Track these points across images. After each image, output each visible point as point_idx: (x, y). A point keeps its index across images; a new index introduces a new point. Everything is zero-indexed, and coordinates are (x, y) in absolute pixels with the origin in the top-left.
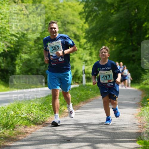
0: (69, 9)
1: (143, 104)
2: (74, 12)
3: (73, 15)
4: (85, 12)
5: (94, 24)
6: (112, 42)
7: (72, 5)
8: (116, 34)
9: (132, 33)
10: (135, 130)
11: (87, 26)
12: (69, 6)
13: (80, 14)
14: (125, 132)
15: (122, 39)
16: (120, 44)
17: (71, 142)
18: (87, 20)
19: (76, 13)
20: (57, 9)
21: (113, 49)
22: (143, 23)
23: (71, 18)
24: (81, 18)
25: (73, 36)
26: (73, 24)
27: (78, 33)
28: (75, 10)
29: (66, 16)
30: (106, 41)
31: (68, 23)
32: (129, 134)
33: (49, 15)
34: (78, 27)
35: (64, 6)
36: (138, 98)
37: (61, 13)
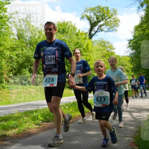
0: (124, 60)
3: (126, 62)
7: (125, 58)
11: (132, 66)
13: (129, 61)
19: (127, 61)
23: (125, 63)
24: (129, 63)
25: (126, 70)
26: (126, 65)
27: (128, 69)
28: (126, 60)
29: (123, 63)
31: (124, 65)
34: (128, 67)
35: (122, 59)
37: (121, 62)
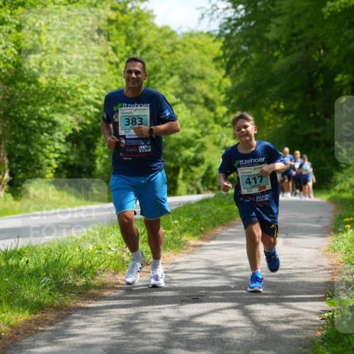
1: (336, 228)
2: (203, 57)
4: (225, 56)
5: (242, 79)
6: (277, 111)
8: (283, 96)
9: (313, 93)
10: (322, 278)
12: (195, 45)
14: (303, 282)
15: (296, 106)
16: (292, 116)
17: (201, 301)
18: (228, 71)
20: (173, 52)
21: (279, 126)
22: (335, 75)
30: (264, 109)
32: (311, 284)
33: (157, 62)
36: (328, 217)
